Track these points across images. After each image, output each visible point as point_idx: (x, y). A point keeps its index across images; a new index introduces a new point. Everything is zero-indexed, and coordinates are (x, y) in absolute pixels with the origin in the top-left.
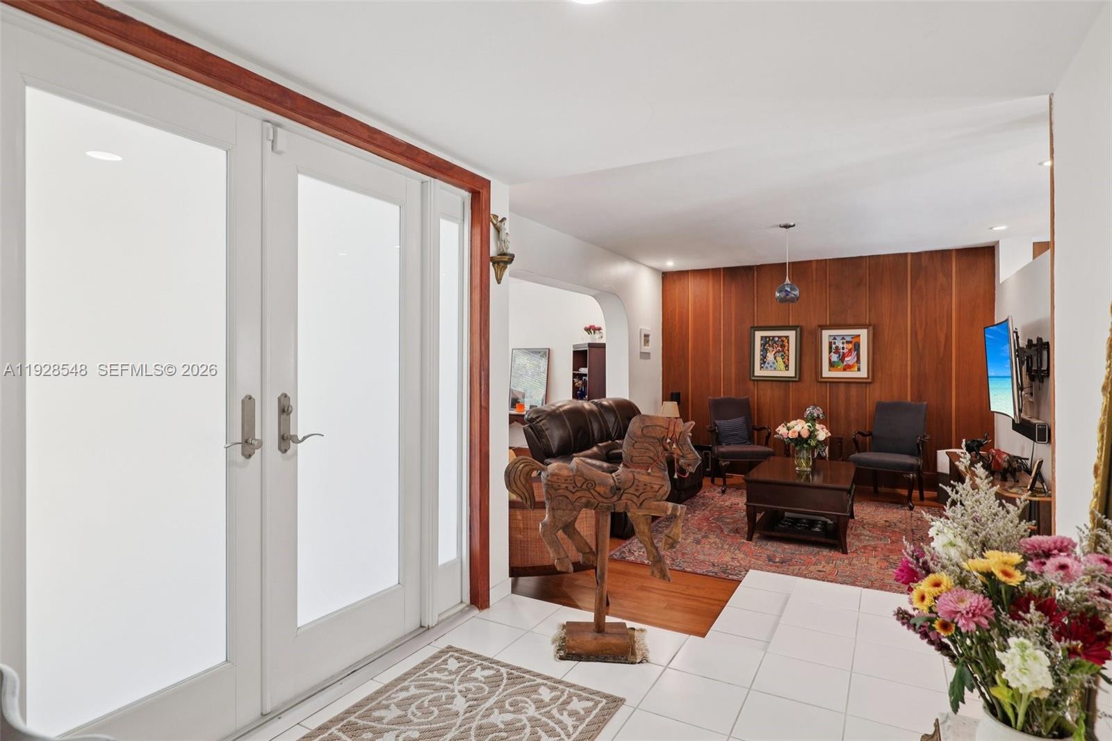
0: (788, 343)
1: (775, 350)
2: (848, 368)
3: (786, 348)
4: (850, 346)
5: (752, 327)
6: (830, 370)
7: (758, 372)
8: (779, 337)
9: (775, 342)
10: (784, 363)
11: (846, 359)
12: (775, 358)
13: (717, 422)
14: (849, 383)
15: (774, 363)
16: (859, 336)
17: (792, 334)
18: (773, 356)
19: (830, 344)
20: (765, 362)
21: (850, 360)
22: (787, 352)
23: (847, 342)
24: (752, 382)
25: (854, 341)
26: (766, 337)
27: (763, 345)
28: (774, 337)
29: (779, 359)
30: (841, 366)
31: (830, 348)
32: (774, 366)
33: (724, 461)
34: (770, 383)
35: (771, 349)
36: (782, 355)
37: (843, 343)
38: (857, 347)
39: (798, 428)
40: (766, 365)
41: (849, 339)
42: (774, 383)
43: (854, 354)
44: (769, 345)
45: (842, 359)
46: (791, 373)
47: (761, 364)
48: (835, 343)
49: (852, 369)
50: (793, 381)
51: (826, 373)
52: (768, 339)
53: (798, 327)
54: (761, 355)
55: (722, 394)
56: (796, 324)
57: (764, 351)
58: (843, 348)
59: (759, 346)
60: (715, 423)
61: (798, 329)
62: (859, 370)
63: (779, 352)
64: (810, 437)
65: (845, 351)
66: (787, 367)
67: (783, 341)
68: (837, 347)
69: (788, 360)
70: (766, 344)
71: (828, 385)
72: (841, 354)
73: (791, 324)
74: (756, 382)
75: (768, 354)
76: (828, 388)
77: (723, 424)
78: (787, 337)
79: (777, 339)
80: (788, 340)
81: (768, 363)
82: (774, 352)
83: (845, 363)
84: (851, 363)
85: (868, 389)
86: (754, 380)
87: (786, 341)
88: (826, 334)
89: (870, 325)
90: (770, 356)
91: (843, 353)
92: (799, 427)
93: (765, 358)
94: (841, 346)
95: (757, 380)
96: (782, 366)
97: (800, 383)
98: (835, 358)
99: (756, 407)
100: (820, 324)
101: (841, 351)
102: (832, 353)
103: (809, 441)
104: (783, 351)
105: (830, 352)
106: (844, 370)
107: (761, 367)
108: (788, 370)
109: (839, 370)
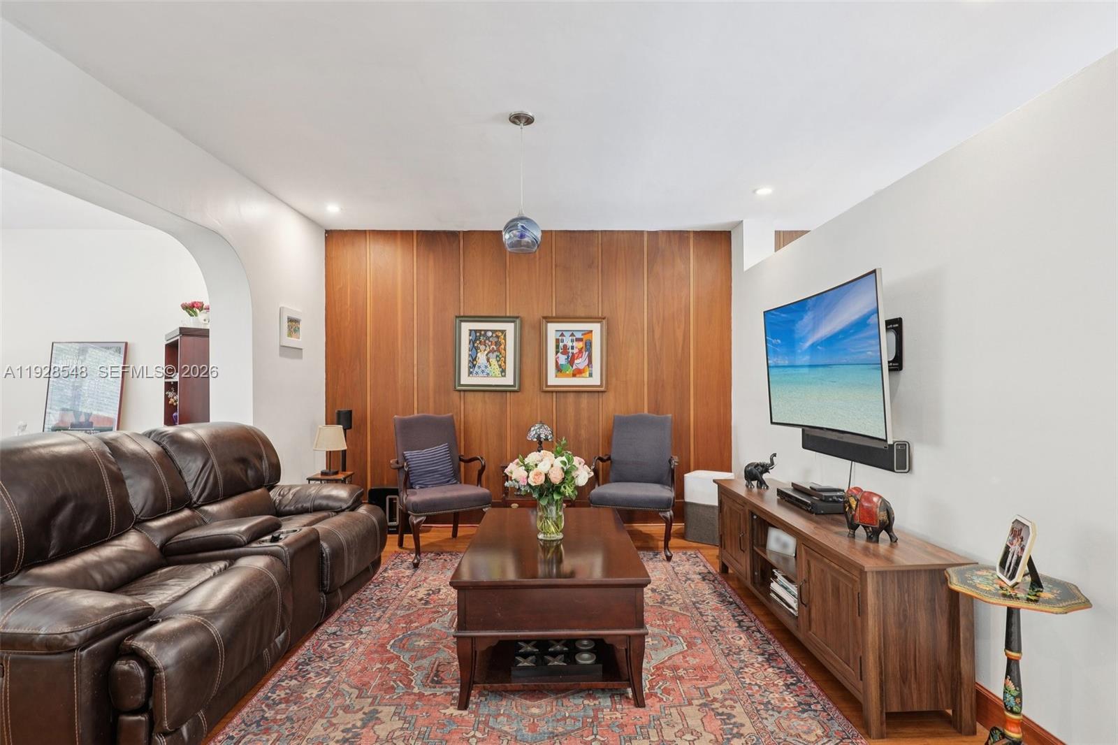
0: (505, 339)
1: (488, 349)
2: (577, 373)
3: (503, 346)
4: (580, 345)
5: (457, 317)
6: (556, 376)
7: (466, 379)
8: (493, 331)
9: (488, 338)
10: (500, 366)
11: (576, 362)
12: (488, 360)
13: (408, 454)
14: (579, 392)
15: (486, 367)
16: (591, 331)
17: (509, 328)
18: (485, 358)
19: (557, 341)
20: (474, 366)
21: (581, 363)
22: (503, 351)
23: (579, 340)
24: (457, 393)
25: (585, 338)
26: (476, 331)
27: (472, 342)
28: (486, 331)
29: (493, 361)
30: (570, 371)
31: (557, 347)
32: (486, 371)
33: (417, 517)
34: (481, 394)
35: (482, 347)
36: (497, 356)
37: (572, 341)
38: (588, 346)
39: (543, 467)
40: (476, 369)
41: (579, 335)
42: (487, 394)
43: (585, 354)
44: (480, 342)
45: (571, 361)
46: (509, 380)
47: (470, 367)
48: (563, 341)
49: (583, 375)
50: (510, 391)
51: (553, 380)
52: (478, 334)
53: (517, 317)
54: (470, 355)
55: (416, 411)
56: (516, 315)
57: (474, 349)
58: (572, 348)
59: (468, 342)
60: (403, 455)
61: (518, 321)
62: (591, 375)
63: (492, 351)
64: (563, 481)
65: (575, 351)
66: (503, 371)
67: (498, 337)
68: (565, 346)
69: (505, 362)
70: (476, 340)
71: (554, 394)
72: (570, 355)
73: (508, 315)
74: (462, 393)
75: (479, 355)
76: (554, 399)
77: (415, 456)
78: (503, 332)
79: (490, 334)
80: (505, 336)
81: (479, 367)
82: (486, 352)
83: (574, 367)
84: (581, 367)
85: (601, 400)
86: (460, 391)
87: (502, 337)
88: (552, 329)
89: (604, 318)
90: (482, 358)
91: (573, 353)
92: (546, 465)
93: (475, 360)
94: (570, 344)
95: (464, 391)
96: (498, 371)
97: (519, 393)
98: (562, 359)
99: (462, 428)
100: (545, 315)
101: (570, 351)
102: (559, 354)
103: (562, 489)
104: (498, 350)
105: (557, 352)
106: (574, 375)
107: (470, 373)
108: (505, 376)
109: (567, 376)
